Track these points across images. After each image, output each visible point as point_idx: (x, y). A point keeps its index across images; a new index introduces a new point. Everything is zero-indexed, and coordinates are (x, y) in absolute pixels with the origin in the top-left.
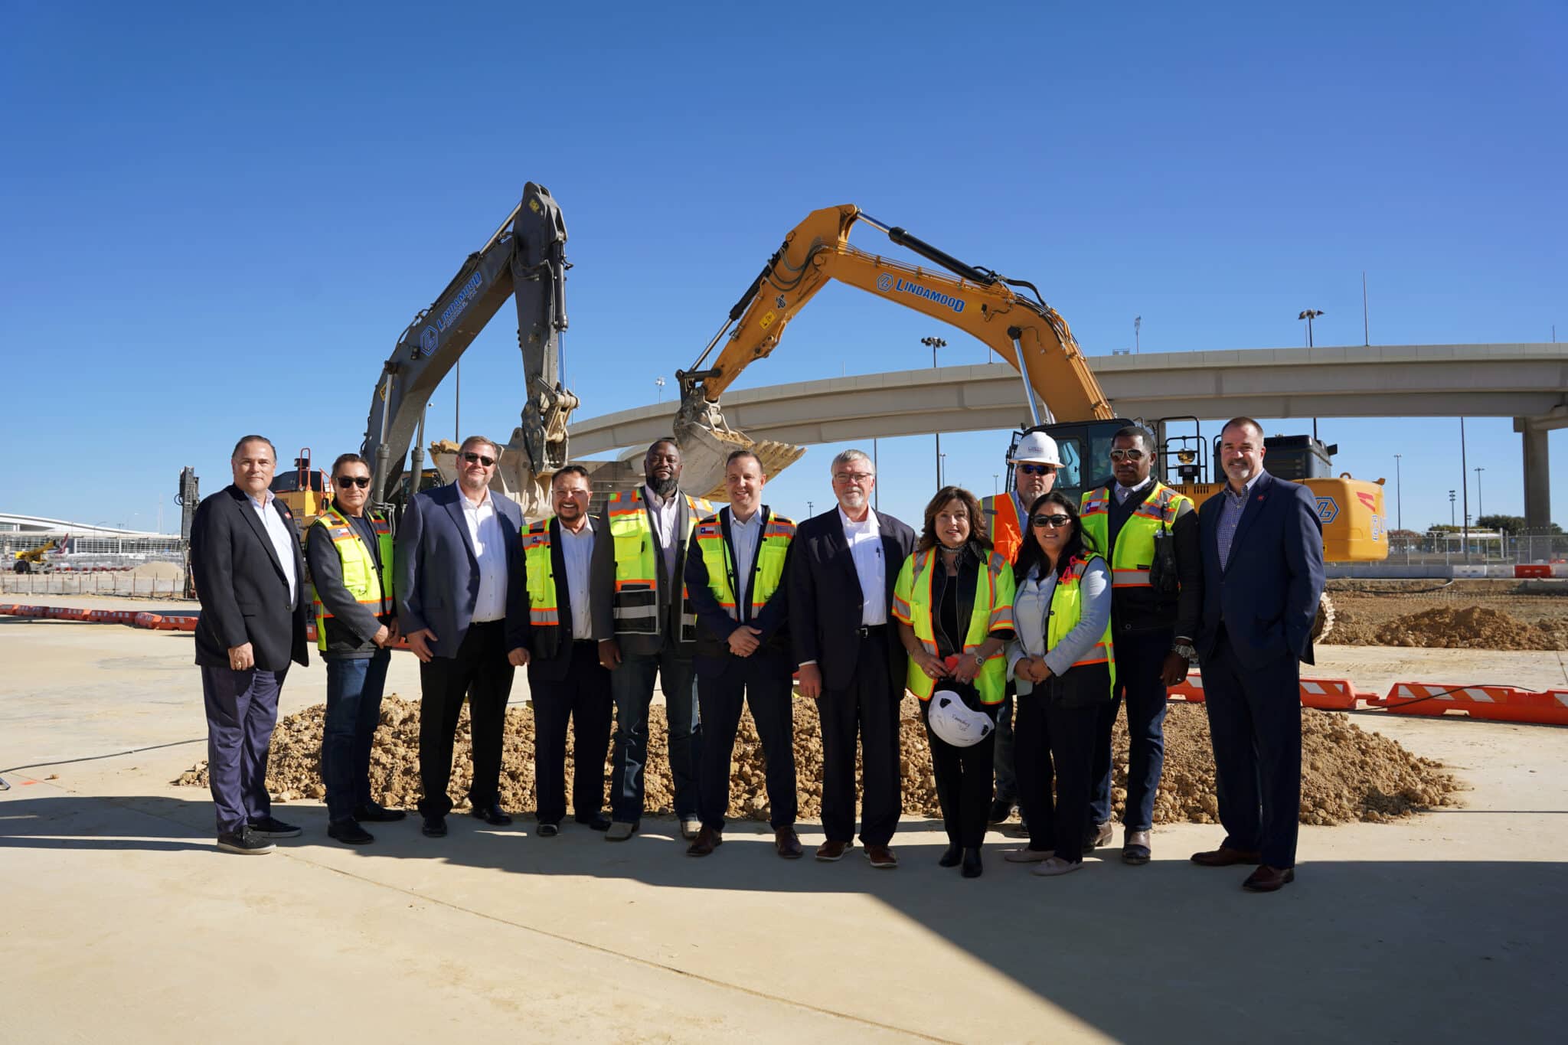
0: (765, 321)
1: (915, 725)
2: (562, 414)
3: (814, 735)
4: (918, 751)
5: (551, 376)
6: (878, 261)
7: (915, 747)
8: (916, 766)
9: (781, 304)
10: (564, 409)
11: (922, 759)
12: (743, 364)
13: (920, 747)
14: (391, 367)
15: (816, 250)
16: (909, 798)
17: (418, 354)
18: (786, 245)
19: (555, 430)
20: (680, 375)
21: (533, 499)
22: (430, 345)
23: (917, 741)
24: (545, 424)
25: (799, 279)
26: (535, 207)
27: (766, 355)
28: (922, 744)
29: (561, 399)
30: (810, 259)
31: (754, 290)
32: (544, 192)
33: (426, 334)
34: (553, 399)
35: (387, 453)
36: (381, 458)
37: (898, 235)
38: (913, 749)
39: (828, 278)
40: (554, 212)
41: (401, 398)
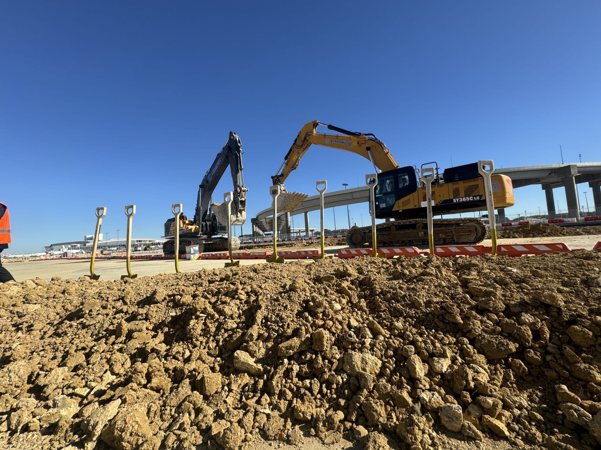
0: (294, 159)
1: (334, 282)
2: (243, 193)
3: (236, 296)
4: (336, 312)
5: (240, 182)
6: (325, 135)
7: (332, 307)
8: (334, 334)
9: (298, 153)
10: (244, 191)
11: (341, 323)
12: (289, 172)
13: (338, 306)
14: (201, 186)
15: (307, 135)
16: (325, 390)
17: (207, 182)
18: (298, 136)
19: (242, 197)
20: (272, 177)
21: (237, 217)
22: (210, 179)
23: (335, 300)
24: (239, 196)
25: (302, 145)
26: (232, 138)
27: (295, 169)
28: (340, 302)
29: (243, 188)
30: (305, 138)
31: (291, 150)
32: (235, 134)
33: (209, 176)
34: (240, 189)
35: (201, 209)
36: (200, 210)
37: (330, 127)
38: (330, 310)
39: (311, 143)
40: (237, 139)
41: (205, 194)
